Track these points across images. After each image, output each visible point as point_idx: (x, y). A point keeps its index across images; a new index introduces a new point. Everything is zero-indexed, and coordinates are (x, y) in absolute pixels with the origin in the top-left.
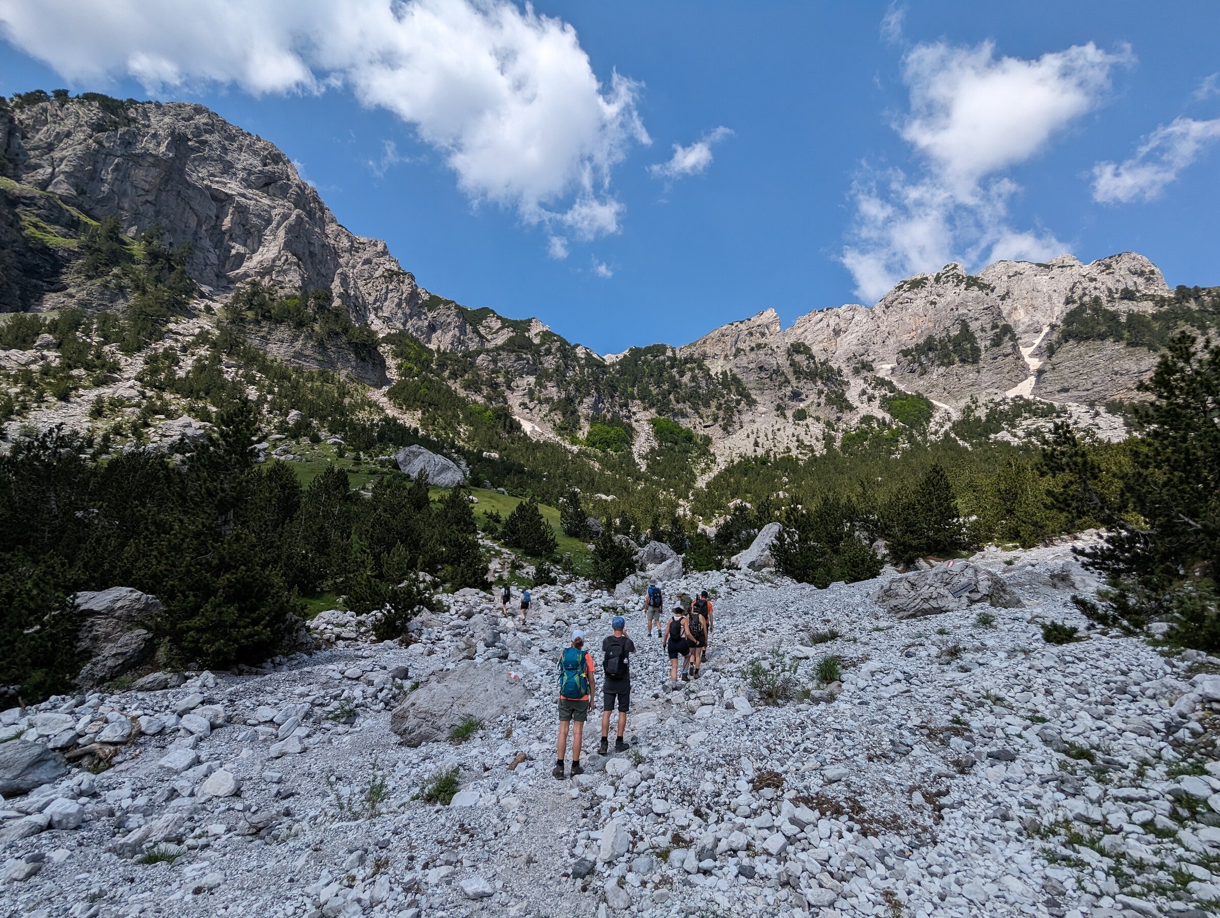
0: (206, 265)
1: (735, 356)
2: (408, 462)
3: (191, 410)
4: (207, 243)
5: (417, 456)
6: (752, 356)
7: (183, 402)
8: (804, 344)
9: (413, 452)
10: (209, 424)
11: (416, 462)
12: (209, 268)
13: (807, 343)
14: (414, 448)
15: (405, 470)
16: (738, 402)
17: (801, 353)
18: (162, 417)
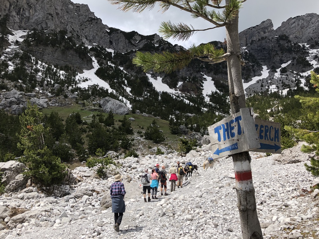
0: (15, 23)
1: (251, 44)
2: (105, 104)
3: (15, 86)
4: (14, 13)
5: (108, 102)
6: (259, 43)
7: (12, 84)
8: (285, 35)
9: (107, 100)
10: (23, 92)
11: (108, 104)
12: (16, 24)
13: (287, 35)
14: (107, 98)
15: (104, 108)
16: (253, 66)
17: (284, 40)
18: (5, 90)
